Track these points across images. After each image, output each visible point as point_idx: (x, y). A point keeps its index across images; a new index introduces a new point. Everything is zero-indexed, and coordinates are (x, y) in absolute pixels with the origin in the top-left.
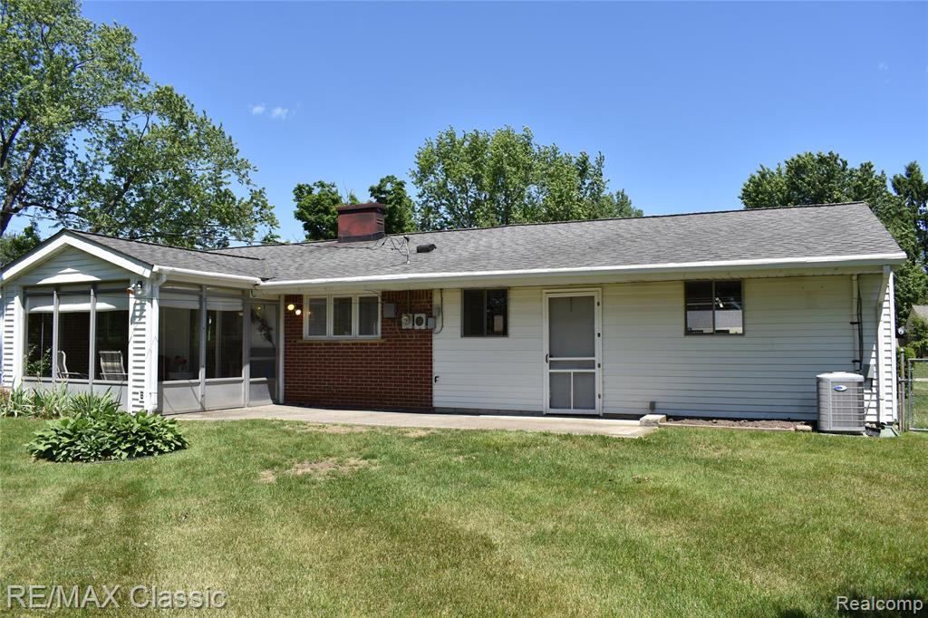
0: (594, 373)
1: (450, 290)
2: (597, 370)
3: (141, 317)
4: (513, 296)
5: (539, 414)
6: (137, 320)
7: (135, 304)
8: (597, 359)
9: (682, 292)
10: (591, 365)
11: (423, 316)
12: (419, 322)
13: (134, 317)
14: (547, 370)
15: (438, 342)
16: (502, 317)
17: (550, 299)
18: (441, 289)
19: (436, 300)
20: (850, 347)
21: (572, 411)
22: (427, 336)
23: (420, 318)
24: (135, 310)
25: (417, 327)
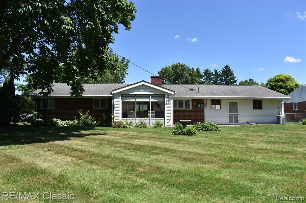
0: (237, 116)
1: (208, 99)
2: (238, 116)
3: (168, 103)
4: (222, 101)
5: (227, 124)
6: (167, 104)
7: (167, 100)
8: (238, 114)
9: (253, 102)
10: (237, 115)
11: (203, 105)
12: (202, 106)
13: (166, 103)
14: (229, 116)
15: (206, 110)
16: (219, 105)
17: (229, 102)
18: (206, 99)
19: (205, 101)
20: (277, 112)
21: (234, 123)
22: (203, 109)
23: (202, 105)
24: (167, 102)
25: (201, 107)
